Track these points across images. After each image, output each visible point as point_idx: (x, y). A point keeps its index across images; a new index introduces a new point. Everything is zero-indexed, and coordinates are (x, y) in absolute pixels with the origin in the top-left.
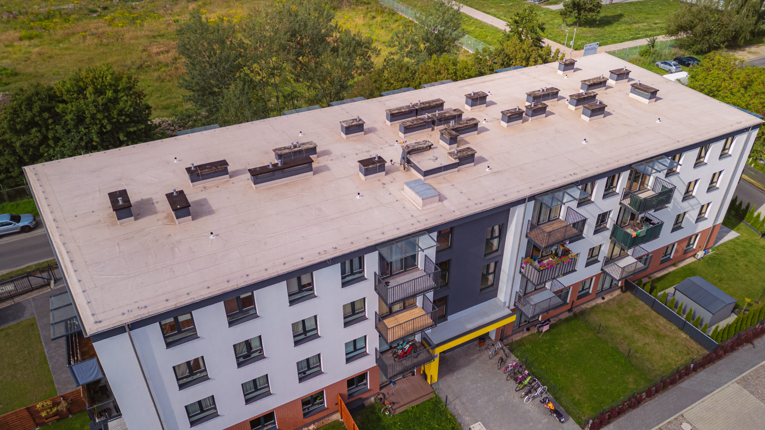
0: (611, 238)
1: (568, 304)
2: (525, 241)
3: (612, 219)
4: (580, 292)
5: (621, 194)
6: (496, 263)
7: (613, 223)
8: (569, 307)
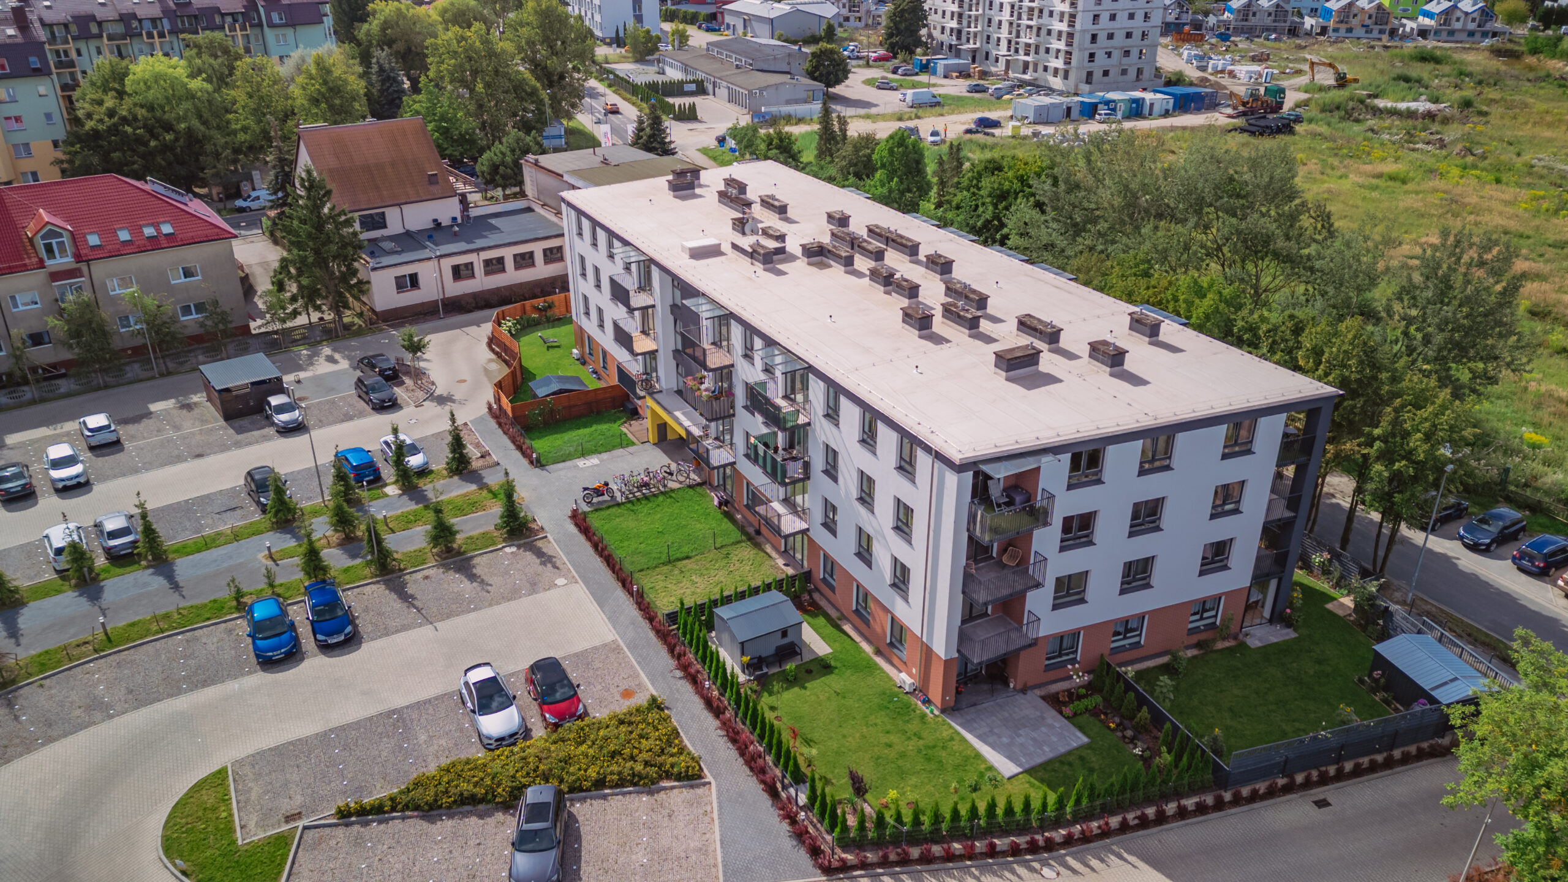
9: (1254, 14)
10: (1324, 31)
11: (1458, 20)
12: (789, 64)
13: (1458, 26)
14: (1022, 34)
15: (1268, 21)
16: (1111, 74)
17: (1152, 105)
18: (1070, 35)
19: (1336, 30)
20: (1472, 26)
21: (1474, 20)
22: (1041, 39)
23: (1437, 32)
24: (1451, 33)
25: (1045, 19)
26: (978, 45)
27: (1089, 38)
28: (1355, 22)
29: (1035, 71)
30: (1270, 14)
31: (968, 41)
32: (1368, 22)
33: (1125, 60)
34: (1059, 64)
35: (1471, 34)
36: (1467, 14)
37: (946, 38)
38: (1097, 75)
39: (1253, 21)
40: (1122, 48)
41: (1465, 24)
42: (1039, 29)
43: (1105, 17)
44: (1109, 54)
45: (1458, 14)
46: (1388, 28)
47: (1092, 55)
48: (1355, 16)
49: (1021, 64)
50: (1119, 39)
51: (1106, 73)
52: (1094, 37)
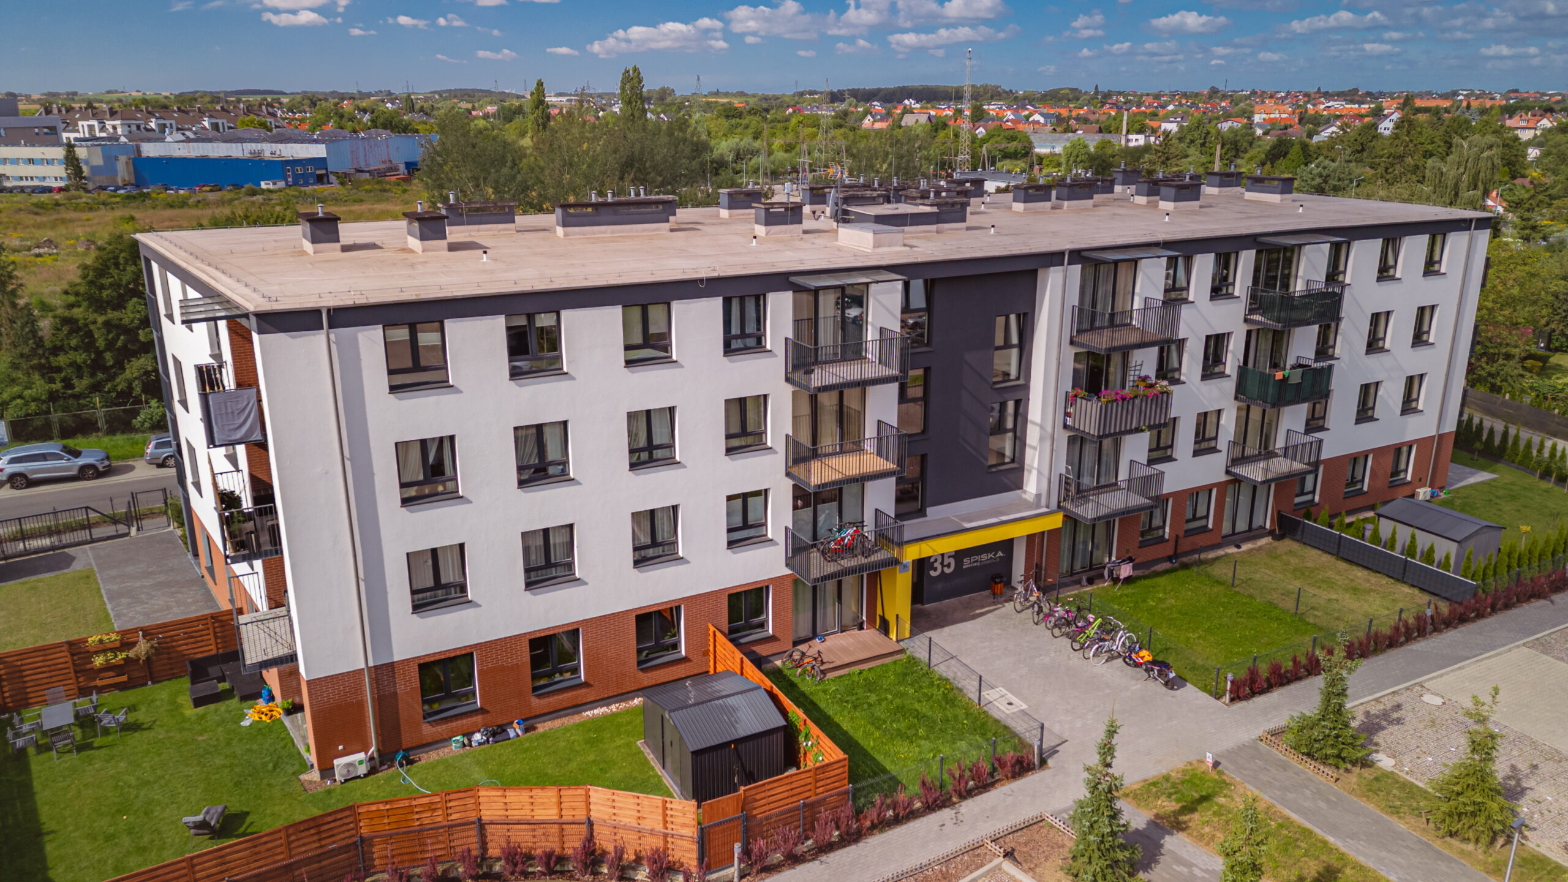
0: (1236, 398)
1: (1167, 541)
2: (1070, 352)
3: (1234, 354)
4: (1188, 521)
5: (1243, 298)
6: (1018, 403)
7: (1237, 364)
8: (1169, 550)
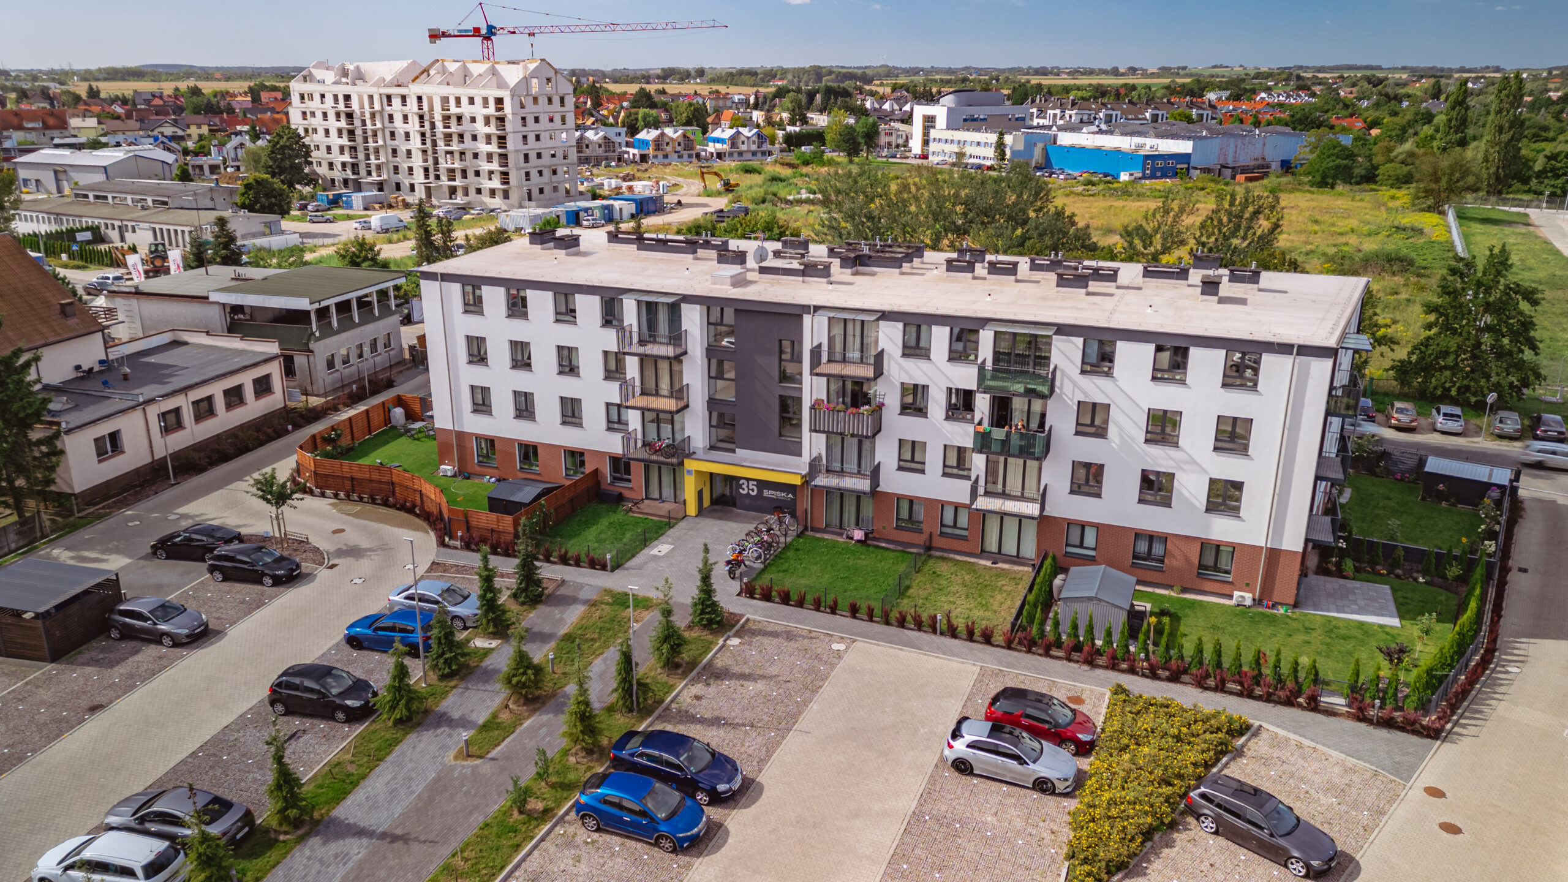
1: (922, 533)
3: (979, 409)
4: (945, 526)
8: (922, 540)
9: (587, 146)
10: (644, 158)
11: (743, 143)
12: (212, 199)
13: (744, 148)
14: (441, 160)
15: (600, 152)
16: (546, 191)
17: (621, 209)
18: (504, 157)
19: (655, 157)
20: (754, 147)
21: (754, 142)
22: (467, 163)
23: (731, 154)
24: (741, 154)
25: (468, 143)
26: (385, 177)
27: (522, 157)
28: (669, 149)
29: (466, 194)
30: (600, 146)
31: (369, 173)
32: (679, 148)
33: (554, 178)
34: (496, 183)
35: (754, 153)
36: (748, 138)
37: (337, 174)
38: (535, 192)
39: (588, 152)
40: (550, 166)
41: (749, 146)
42: (462, 153)
43: (531, 138)
44: (540, 173)
45: (742, 138)
46: (694, 152)
47: (527, 174)
48: (668, 144)
49: (446, 191)
50: (546, 159)
51: (541, 191)
52: (526, 156)
